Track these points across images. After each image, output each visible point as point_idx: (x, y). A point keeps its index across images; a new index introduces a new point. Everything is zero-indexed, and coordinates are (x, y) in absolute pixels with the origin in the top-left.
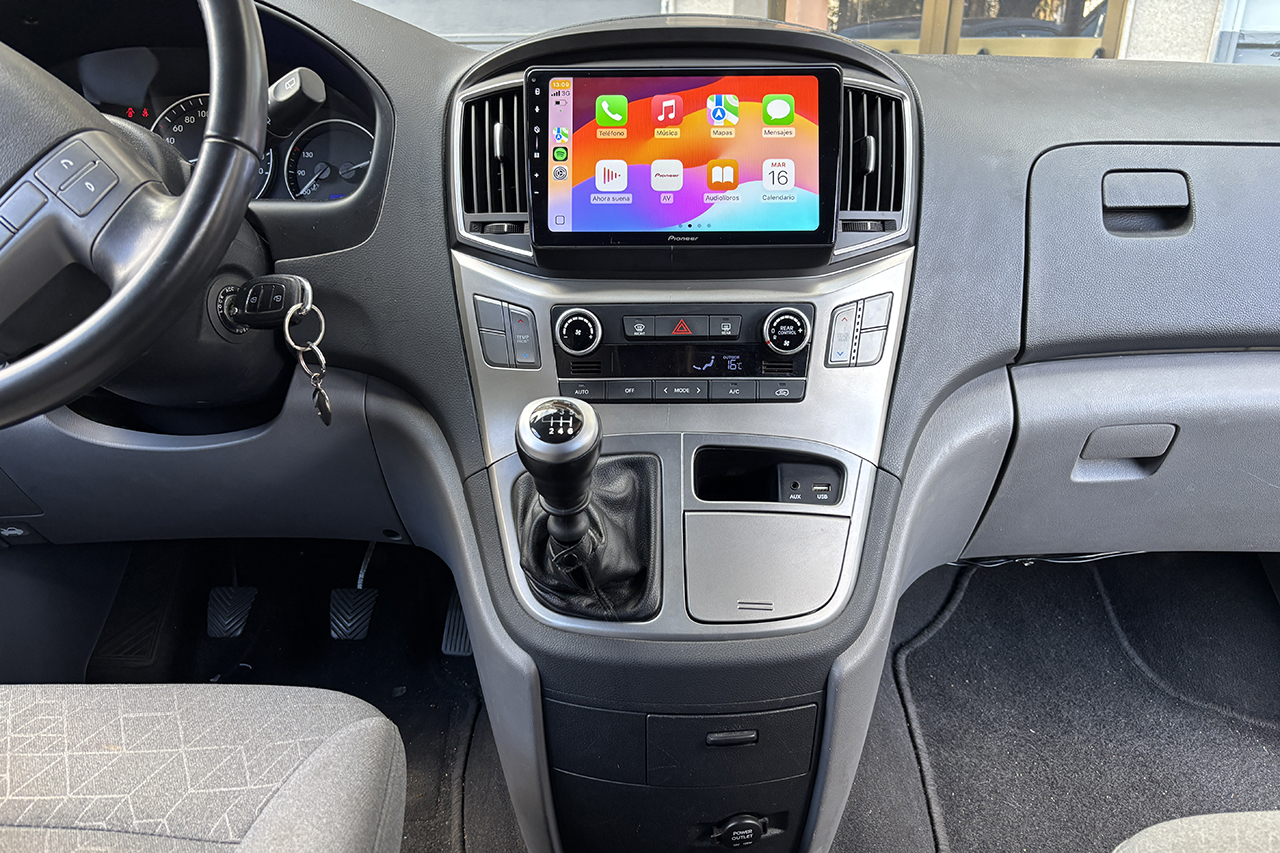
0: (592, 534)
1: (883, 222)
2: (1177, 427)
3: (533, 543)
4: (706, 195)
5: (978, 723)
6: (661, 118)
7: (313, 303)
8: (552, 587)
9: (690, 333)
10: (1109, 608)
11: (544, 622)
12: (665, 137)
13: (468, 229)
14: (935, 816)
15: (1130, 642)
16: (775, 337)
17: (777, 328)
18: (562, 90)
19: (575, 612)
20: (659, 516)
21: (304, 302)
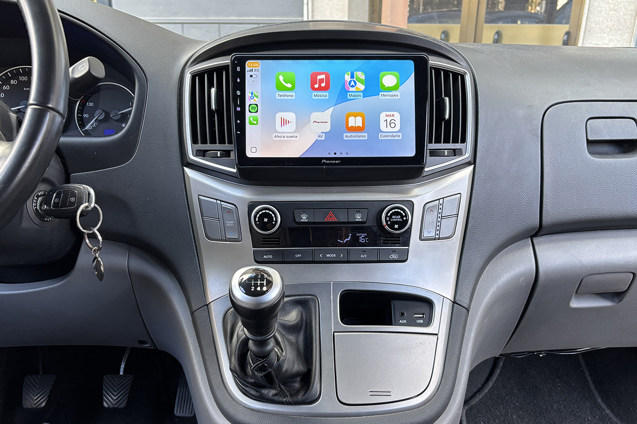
0: (277, 350)
1: (454, 150)
2: (634, 274)
3: (238, 355)
4: (345, 135)
7: (96, 203)
8: (251, 384)
9: (336, 220)
10: (589, 378)
11: (245, 406)
13: (195, 155)
15: (602, 399)
16: (389, 223)
17: (391, 217)
18: (254, 68)
19: (265, 399)
20: (318, 335)
21: (89, 202)
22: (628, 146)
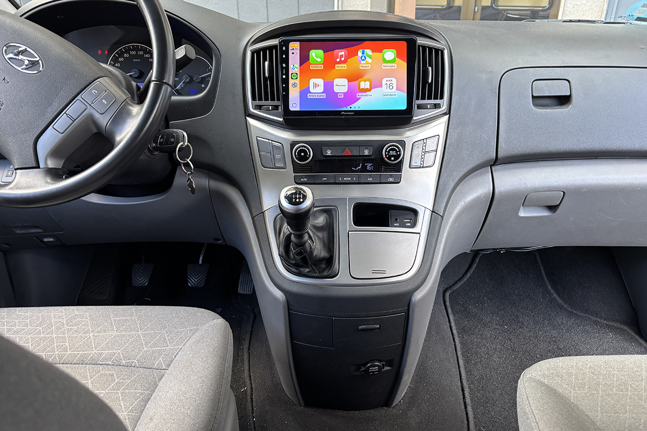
0: (310, 242)
1: (435, 104)
2: (564, 192)
3: (284, 245)
4: (357, 94)
5: (481, 324)
6: (338, 60)
7: (188, 142)
8: (293, 264)
9: (351, 154)
10: (543, 271)
11: (289, 279)
12: (342, 68)
13: (254, 108)
14: (460, 364)
16: (387, 156)
17: (389, 152)
18: (294, 47)
19: (302, 274)
20: (338, 233)
21: (184, 141)
22: (564, 100)
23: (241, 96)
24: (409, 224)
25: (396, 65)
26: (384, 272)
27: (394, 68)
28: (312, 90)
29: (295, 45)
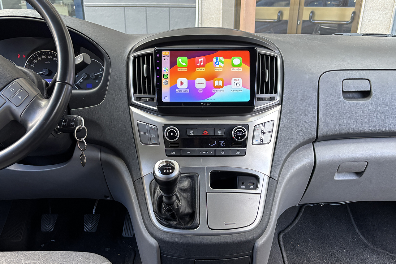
0: (177, 201)
1: (271, 97)
2: (367, 162)
3: (157, 204)
4: (213, 90)
5: (307, 259)
6: (198, 64)
7: (84, 126)
8: (164, 218)
9: (208, 134)
11: (161, 230)
12: (200, 71)
13: (135, 100)
16: (236, 136)
17: (236, 133)
18: (166, 55)
19: (171, 226)
20: (198, 194)
21: (81, 125)
22: (366, 94)
23: (126, 90)
24: (253, 187)
25: (241, 68)
26: (233, 224)
27: (240, 70)
28: (179, 86)
29: (166, 53)
